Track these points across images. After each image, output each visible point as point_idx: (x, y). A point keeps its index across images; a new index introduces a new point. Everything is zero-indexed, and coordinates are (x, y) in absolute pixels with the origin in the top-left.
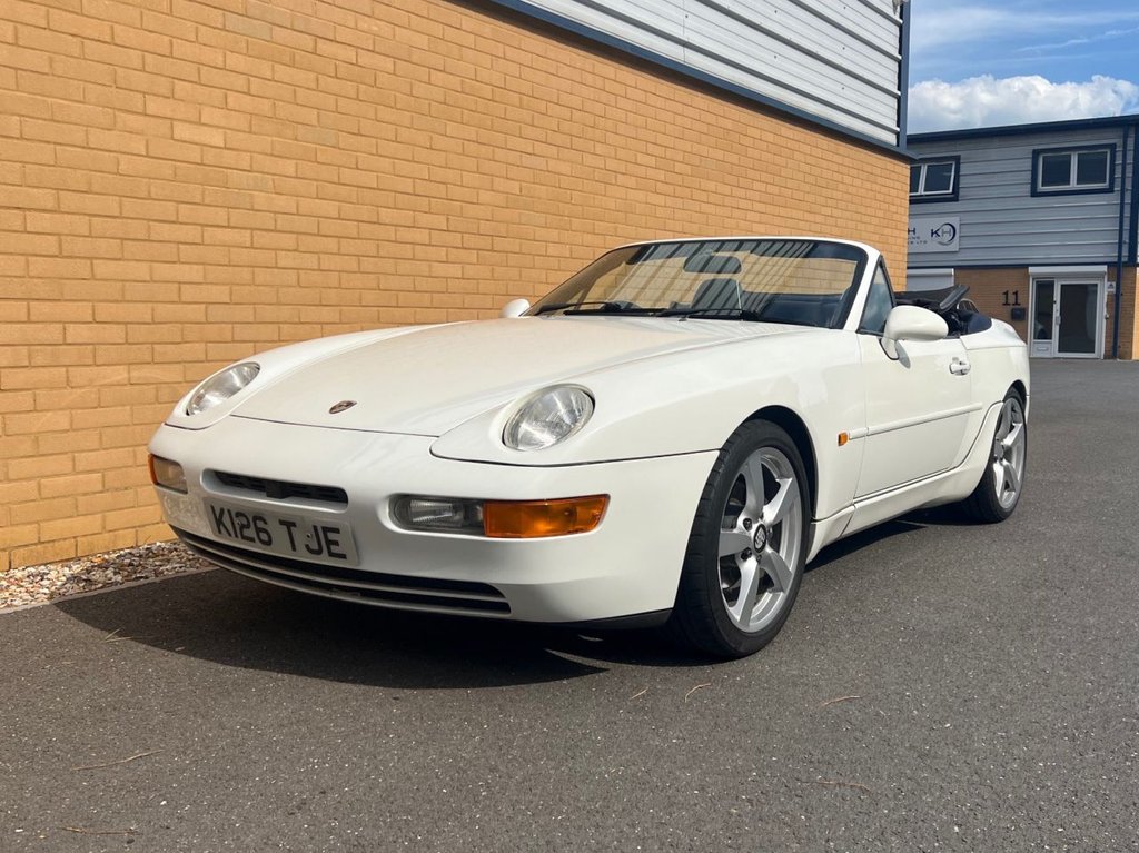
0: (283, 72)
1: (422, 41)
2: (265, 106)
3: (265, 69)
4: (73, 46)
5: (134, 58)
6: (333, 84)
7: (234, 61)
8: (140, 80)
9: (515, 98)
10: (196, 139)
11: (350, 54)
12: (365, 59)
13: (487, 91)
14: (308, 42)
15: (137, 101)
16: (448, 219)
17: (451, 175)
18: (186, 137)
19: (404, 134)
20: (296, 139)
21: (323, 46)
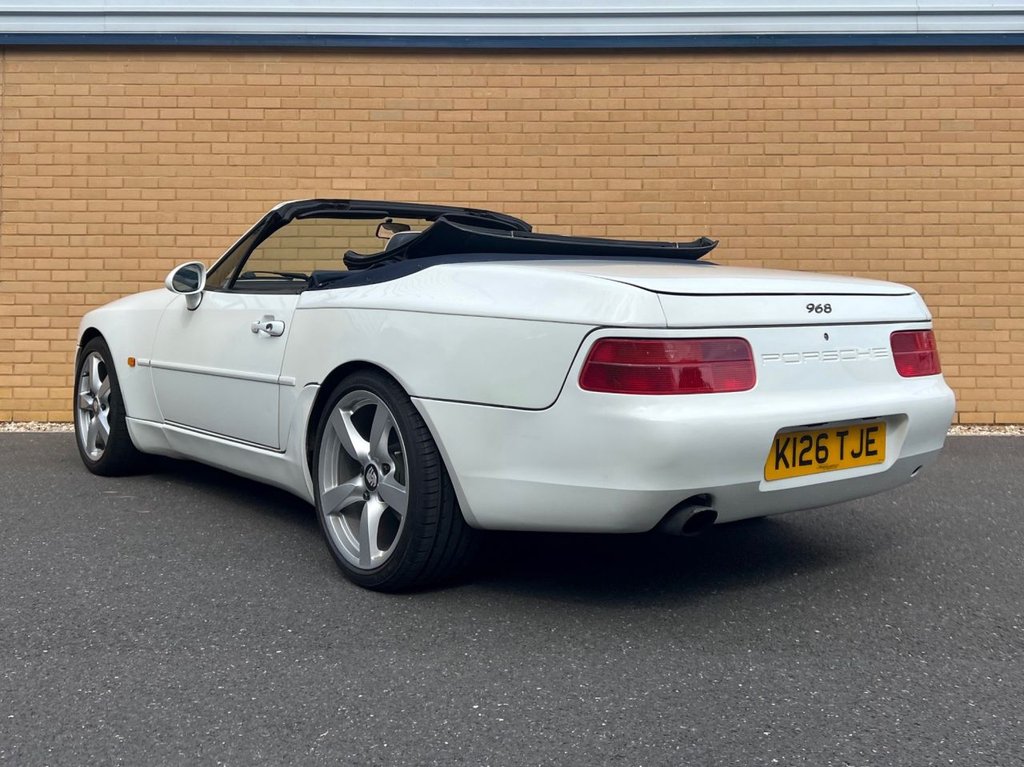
0: (410, 137)
1: (535, 93)
2: (397, 161)
3: (397, 138)
4: (275, 148)
5: (311, 147)
6: (452, 137)
7: (374, 137)
8: (313, 159)
9: (639, 115)
10: (347, 187)
11: (467, 115)
12: (478, 116)
13: (604, 115)
14: (432, 114)
15: (311, 171)
16: (556, 217)
17: (560, 183)
18: (341, 187)
19: (513, 160)
20: (420, 178)
21: (443, 115)
